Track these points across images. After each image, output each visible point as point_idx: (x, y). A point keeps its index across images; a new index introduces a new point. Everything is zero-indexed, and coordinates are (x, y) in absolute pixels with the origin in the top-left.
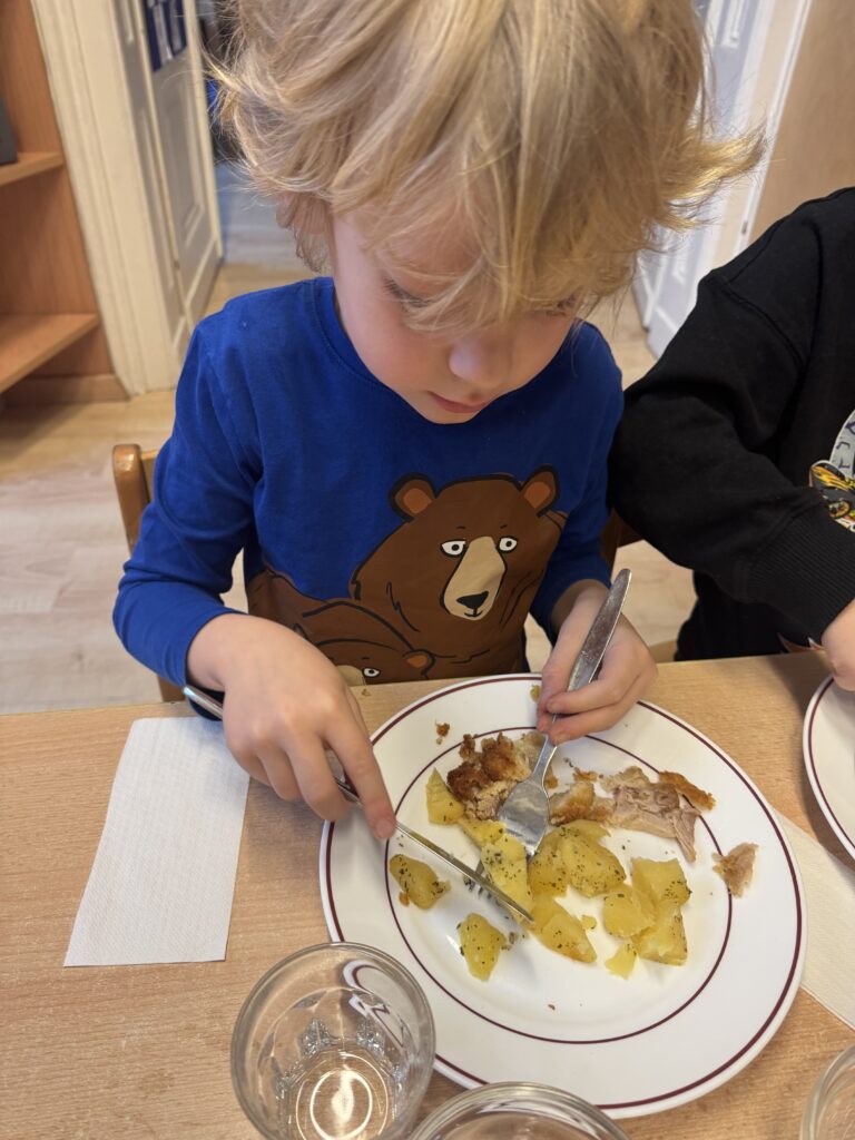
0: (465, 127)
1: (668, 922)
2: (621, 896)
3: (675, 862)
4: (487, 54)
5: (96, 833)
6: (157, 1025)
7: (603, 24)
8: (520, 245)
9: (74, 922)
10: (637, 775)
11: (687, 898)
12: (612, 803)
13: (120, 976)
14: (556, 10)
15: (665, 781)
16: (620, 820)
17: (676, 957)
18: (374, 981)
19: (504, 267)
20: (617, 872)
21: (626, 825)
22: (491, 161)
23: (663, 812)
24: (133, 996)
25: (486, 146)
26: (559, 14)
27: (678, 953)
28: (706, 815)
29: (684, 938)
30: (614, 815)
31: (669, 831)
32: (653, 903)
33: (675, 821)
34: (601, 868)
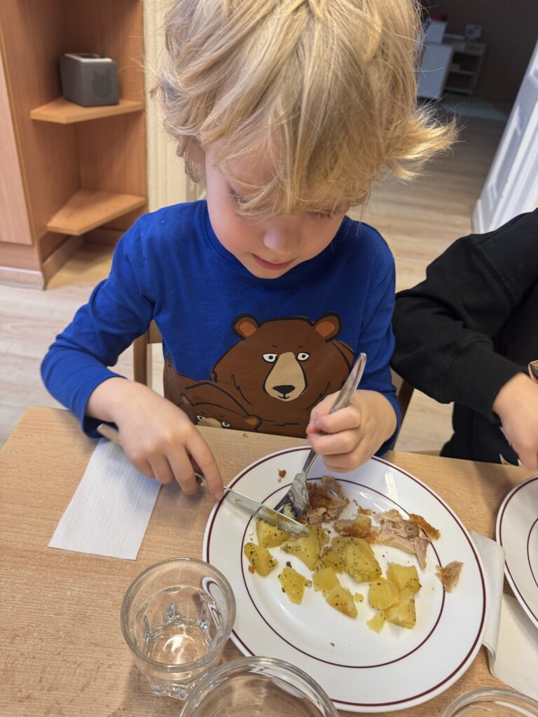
0: (272, 101)
1: (406, 602)
2: (379, 584)
3: (413, 567)
4: (286, 64)
6: (88, 588)
7: (351, 54)
8: (298, 169)
10: (395, 514)
11: (419, 590)
12: (380, 529)
14: (325, 45)
15: (412, 520)
16: (383, 540)
17: (409, 623)
19: (289, 181)
20: (377, 570)
21: (387, 543)
22: (284, 121)
23: (410, 537)
24: (79, 570)
25: (282, 113)
26: (327, 47)
27: (409, 622)
28: (434, 542)
29: (415, 613)
30: (380, 536)
31: (411, 549)
32: (399, 590)
33: (416, 544)
34: (368, 566)
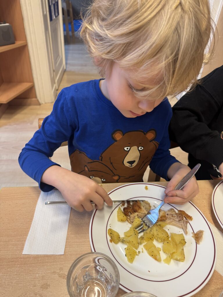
1: (180, 250)
2: (168, 243)
3: (182, 234)
5: (31, 219)
6: (46, 271)
9: (25, 242)
10: (173, 211)
11: (185, 244)
13: (37, 258)
15: (180, 213)
17: (182, 260)
18: (103, 262)
20: (167, 236)
21: (169, 224)
23: (179, 221)
28: (190, 222)
29: (184, 255)
31: (180, 226)
32: (176, 245)
33: (182, 223)
34: (163, 235)
